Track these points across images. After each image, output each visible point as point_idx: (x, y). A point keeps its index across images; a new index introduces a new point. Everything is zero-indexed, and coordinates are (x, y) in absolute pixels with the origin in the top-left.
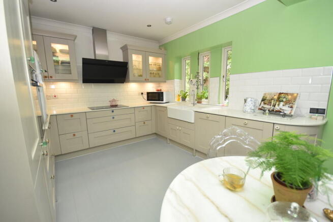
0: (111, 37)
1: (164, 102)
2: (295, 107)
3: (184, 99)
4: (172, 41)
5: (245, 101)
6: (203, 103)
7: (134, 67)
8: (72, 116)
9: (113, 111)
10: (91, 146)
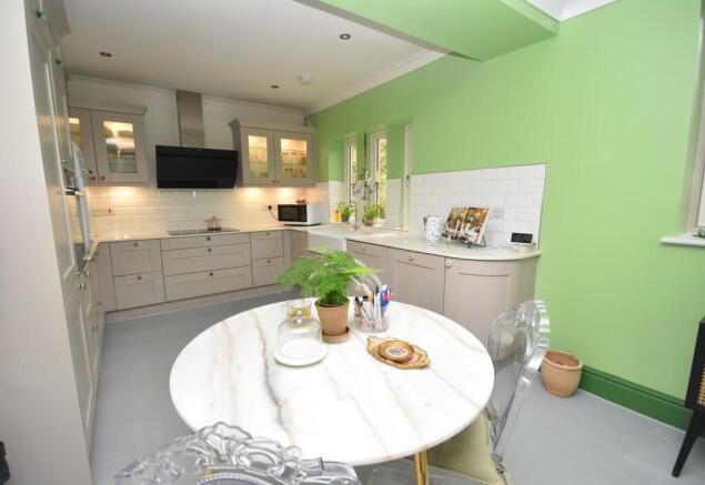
0: (209, 107)
1: (308, 223)
2: (482, 231)
3: (345, 218)
4: (332, 108)
5: (425, 220)
6: (376, 226)
7: (252, 159)
8: (136, 245)
9: (209, 239)
10: (168, 299)
